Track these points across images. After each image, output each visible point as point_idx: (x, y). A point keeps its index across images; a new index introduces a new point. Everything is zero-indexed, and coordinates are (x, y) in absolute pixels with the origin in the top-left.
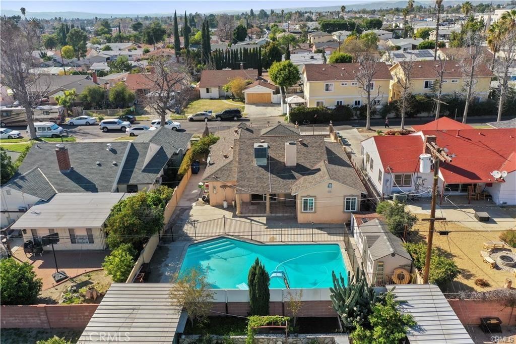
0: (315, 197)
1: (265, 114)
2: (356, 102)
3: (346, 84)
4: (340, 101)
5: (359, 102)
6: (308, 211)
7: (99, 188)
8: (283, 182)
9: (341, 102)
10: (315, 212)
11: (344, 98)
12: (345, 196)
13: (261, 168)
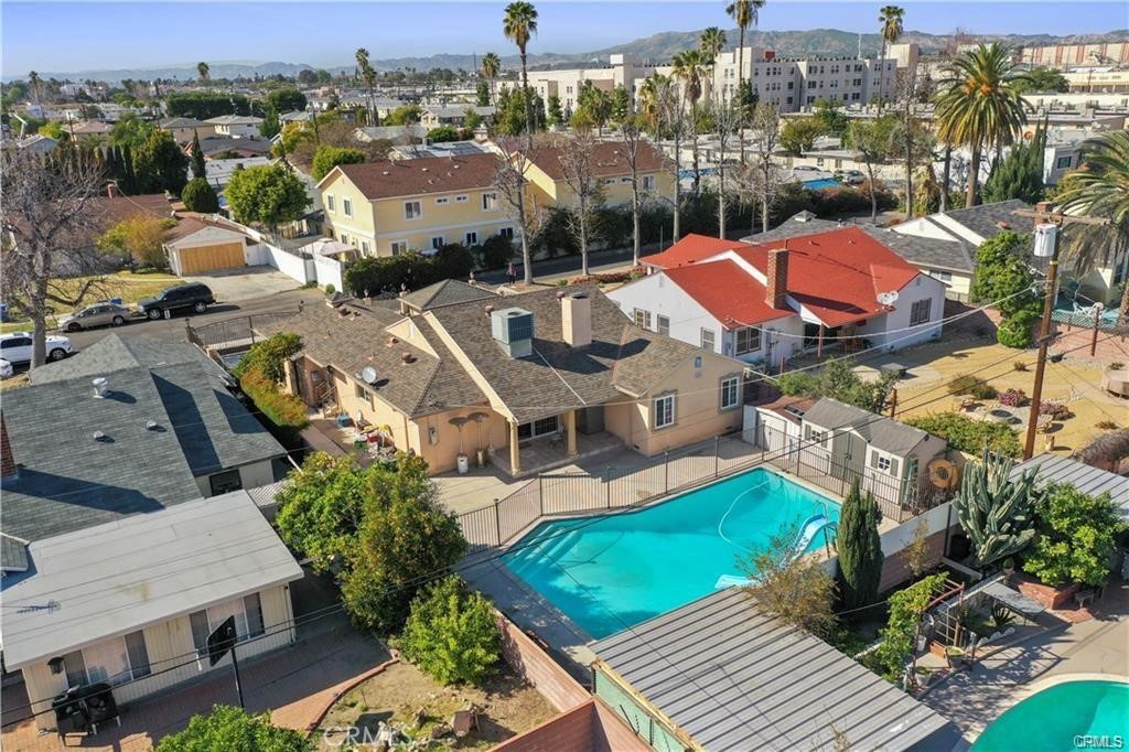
0: (675, 391)
1: (259, 290)
2: (469, 235)
3: (445, 200)
4: (437, 237)
5: (474, 234)
6: (665, 425)
7: (159, 497)
8: (591, 379)
9: (441, 239)
10: (676, 424)
11: (444, 231)
12: (721, 378)
13: (526, 363)
